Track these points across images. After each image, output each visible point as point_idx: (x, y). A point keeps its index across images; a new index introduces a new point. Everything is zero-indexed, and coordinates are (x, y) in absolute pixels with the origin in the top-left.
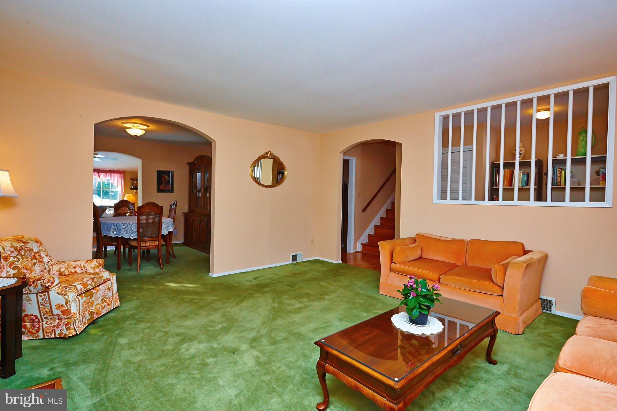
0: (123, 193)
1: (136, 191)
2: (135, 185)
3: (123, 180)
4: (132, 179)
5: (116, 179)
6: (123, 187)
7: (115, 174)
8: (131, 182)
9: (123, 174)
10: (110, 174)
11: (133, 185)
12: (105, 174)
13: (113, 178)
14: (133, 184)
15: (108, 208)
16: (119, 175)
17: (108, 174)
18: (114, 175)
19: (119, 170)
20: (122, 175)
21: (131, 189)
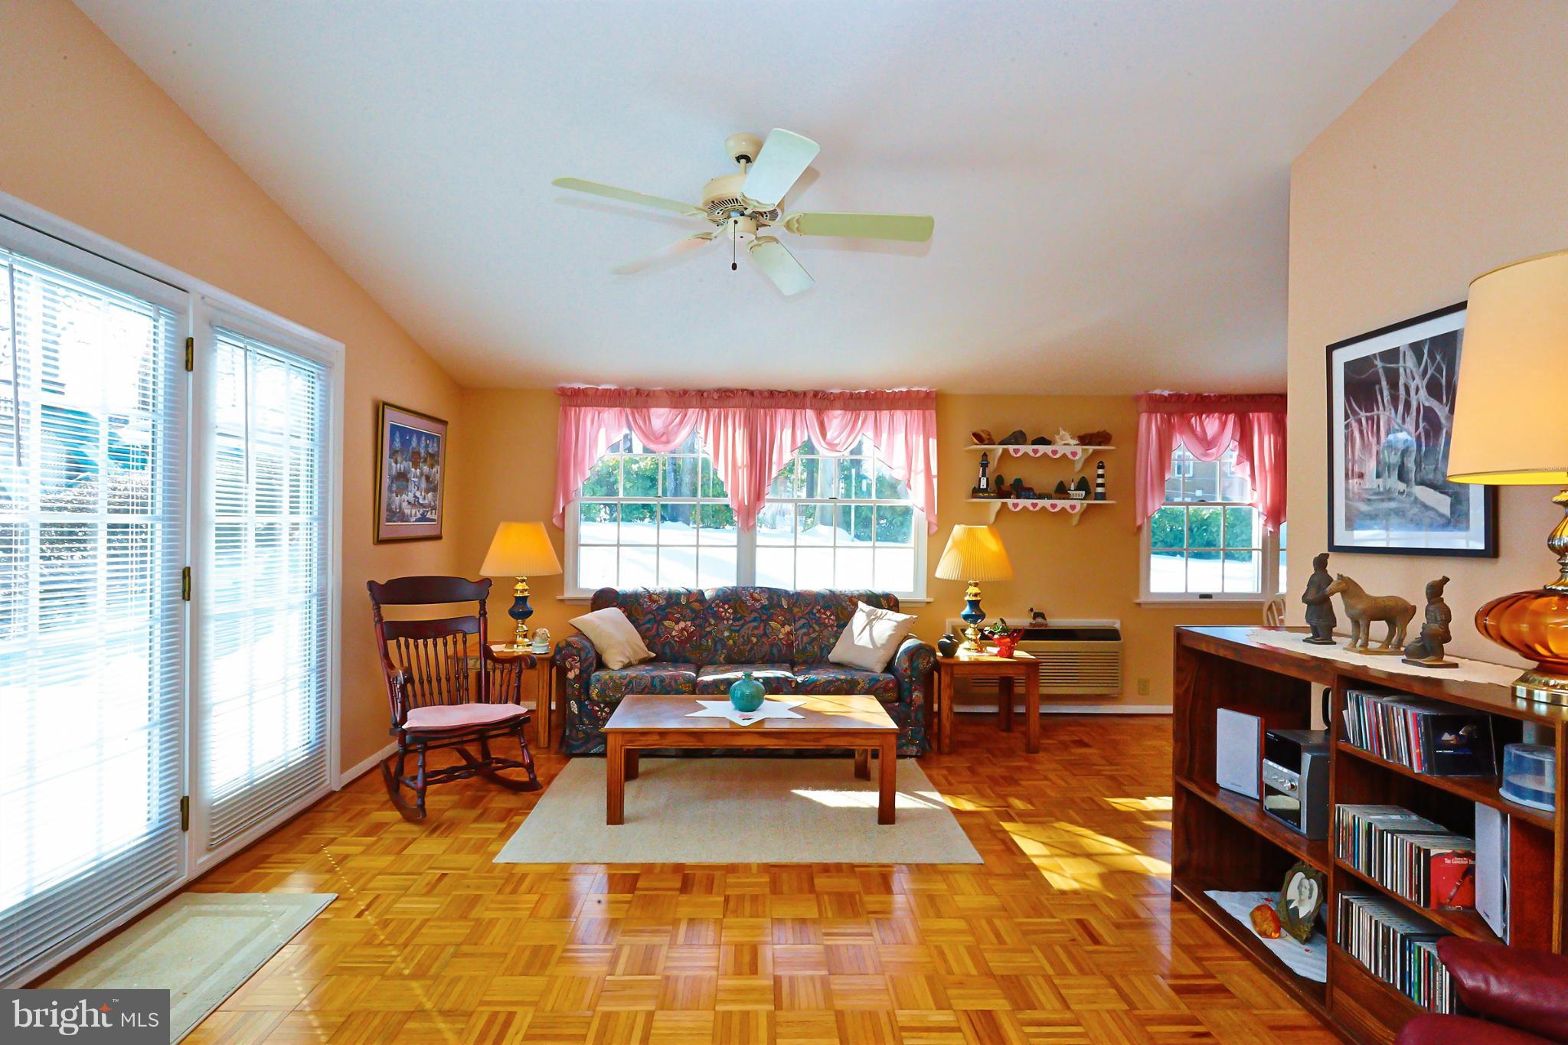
0: (934, 520)
1: (1004, 505)
2: (995, 471)
3: (933, 443)
4: (979, 438)
5: (900, 438)
6: (935, 481)
7: (899, 414)
8: (976, 451)
9: (933, 412)
10: (871, 414)
11: (984, 475)
12: (849, 414)
13: (885, 436)
14: (985, 466)
15: (861, 605)
16: (916, 414)
17: (863, 414)
18: (892, 417)
19: (915, 389)
20: (931, 414)
21: (976, 492)
